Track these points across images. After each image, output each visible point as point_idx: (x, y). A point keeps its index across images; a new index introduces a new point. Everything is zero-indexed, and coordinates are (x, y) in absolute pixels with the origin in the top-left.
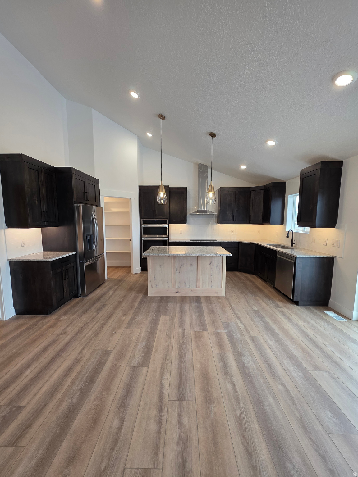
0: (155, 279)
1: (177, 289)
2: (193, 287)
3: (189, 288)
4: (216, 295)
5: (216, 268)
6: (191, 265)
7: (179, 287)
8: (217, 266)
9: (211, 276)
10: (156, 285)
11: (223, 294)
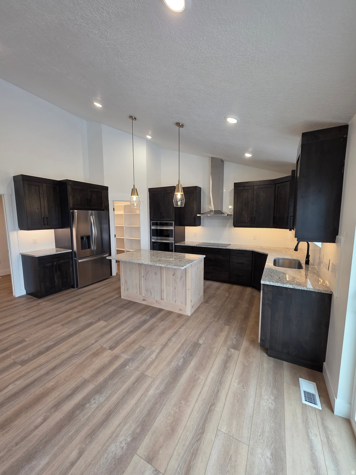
0: (126, 282)
1: (144, 296)
2: (158, 299)
3: (154, 298)
4: (180, 312)
5: (180, 281)
6: (156, 273)
7: (146, 295)
8: (181, 279)
9: (175, 289)
10: (128, 289)
11: (188, 312)
